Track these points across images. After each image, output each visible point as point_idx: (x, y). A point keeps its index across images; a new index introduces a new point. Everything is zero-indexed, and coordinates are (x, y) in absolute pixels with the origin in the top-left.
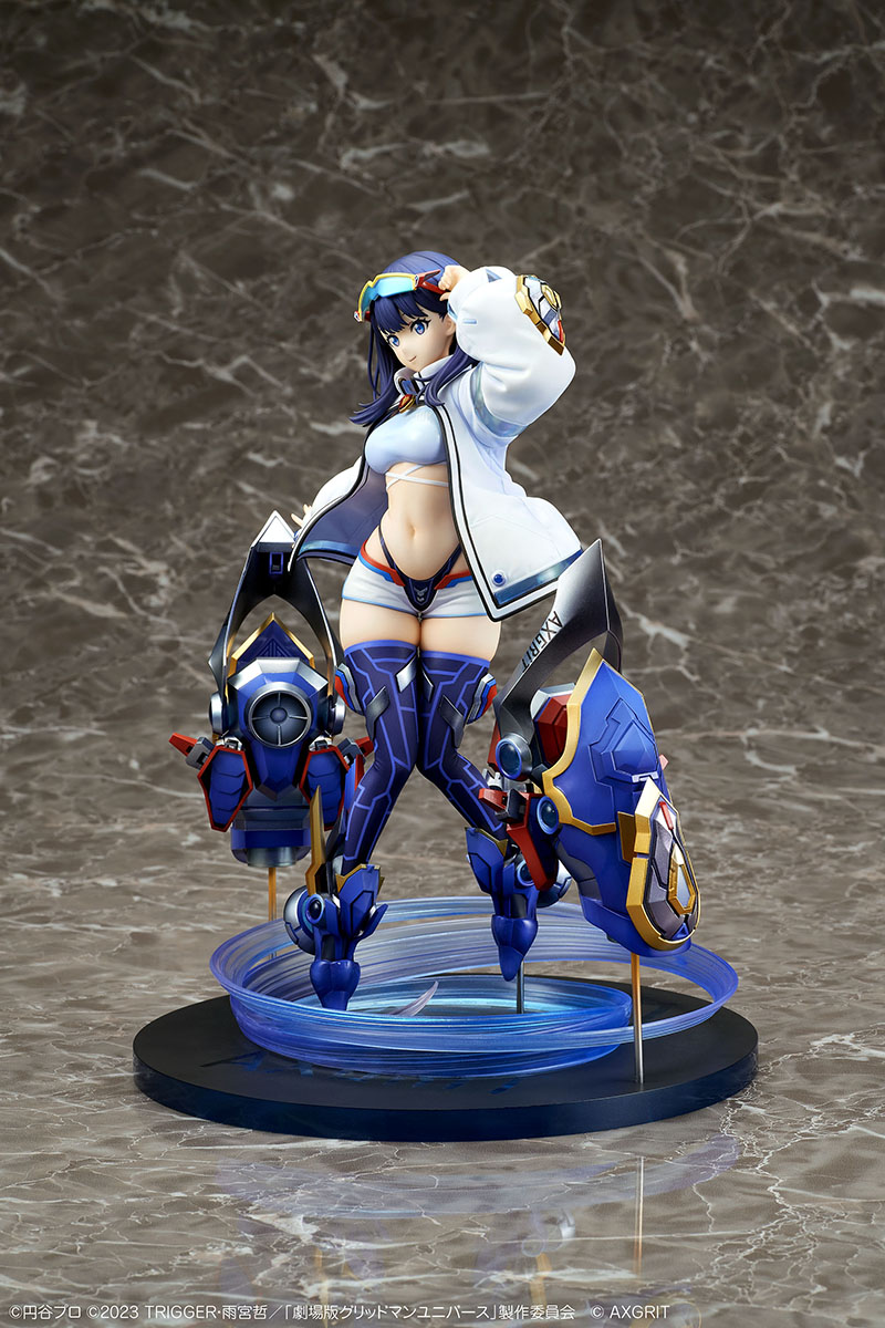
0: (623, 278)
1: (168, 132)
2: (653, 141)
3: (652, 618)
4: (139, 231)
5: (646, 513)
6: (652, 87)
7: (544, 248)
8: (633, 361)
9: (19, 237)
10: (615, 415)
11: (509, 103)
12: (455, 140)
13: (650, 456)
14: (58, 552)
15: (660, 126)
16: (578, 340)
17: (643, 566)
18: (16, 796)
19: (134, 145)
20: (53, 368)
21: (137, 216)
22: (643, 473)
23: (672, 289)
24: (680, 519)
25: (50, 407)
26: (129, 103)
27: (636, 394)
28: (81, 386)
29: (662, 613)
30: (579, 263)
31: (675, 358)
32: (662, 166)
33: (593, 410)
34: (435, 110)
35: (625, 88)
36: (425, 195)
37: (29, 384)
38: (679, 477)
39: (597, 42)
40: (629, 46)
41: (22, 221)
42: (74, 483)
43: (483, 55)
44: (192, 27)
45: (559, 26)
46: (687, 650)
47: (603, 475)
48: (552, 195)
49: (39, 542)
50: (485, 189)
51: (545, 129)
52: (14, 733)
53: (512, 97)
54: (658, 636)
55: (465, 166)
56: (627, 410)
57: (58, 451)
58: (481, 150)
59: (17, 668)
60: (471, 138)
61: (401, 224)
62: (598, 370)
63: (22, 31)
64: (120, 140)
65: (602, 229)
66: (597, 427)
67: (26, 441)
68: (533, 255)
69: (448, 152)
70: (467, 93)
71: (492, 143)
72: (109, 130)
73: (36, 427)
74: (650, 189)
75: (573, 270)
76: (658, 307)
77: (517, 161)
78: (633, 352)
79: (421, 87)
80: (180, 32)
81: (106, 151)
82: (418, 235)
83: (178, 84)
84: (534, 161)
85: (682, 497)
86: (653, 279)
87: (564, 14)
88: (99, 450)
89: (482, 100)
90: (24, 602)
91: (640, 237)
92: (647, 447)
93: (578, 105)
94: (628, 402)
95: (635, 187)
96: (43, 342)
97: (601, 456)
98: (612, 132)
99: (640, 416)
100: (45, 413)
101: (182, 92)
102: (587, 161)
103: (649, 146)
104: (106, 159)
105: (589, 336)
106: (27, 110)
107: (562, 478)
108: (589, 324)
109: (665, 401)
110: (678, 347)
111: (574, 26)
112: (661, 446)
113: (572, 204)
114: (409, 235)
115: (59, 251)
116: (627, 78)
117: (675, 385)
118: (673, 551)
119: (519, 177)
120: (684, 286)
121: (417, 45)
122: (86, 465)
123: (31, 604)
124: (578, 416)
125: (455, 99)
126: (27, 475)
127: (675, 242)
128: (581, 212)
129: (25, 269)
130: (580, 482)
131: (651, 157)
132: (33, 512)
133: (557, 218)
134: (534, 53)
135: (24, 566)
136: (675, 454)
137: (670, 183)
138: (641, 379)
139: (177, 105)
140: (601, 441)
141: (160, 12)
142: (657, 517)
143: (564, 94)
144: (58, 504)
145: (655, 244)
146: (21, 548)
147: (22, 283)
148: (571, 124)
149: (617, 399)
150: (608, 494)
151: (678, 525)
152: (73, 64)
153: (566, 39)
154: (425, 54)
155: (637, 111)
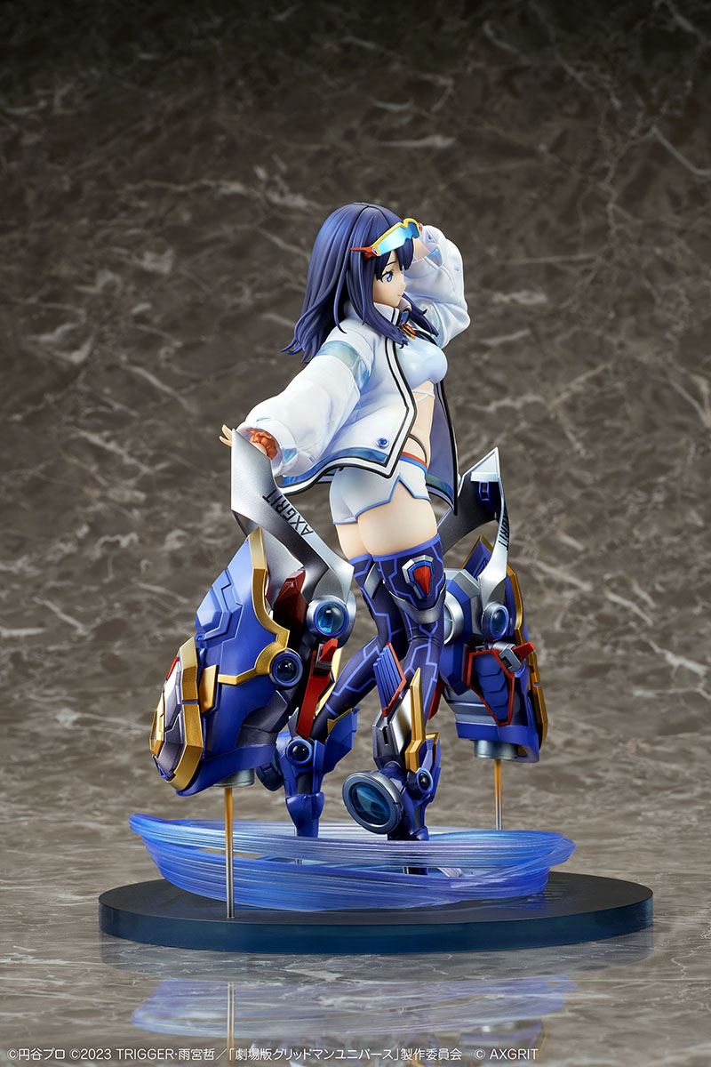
0: (656, 397)
1: (287, 286)
2: (682, 291)
3: (677, 653)
4: (261, 361)
5: (672, 575)
6: (681, 251)
7: (591, 373)
8: (664, 460)
9: (164, 365)
10: (648, 501)
11: (563, 262)
12: (518, 290)
13: (677, 532)
14: (184, 600)
15: (687, 280)
16: (618, 444)
17: (668, 615)
18: (138, 772)
19: (258, 296)
20: (187, 463)
21: (259, 349)
22: (671, 545)
23: (696, 405)
24: (701, 580)
25: (184, 493)
26: (255, 264)
27: (666, 485)
28: (210, 477)
29: (685, 650)
30: (620, 385)
31: (698, 457)
32: (689, 310)
33: (630, 497)
34: (503, 269)
35: (658, 251)
36: (493, 332)
37: (168, 476)
38: (701, 548)
39: (636, 215)
40: (663, 219)
41: (167, 353)
42: (201, 550)
43: (542, 226)
44: (308, 207)
45: (605, 203)
46: (706, 677)
47: (638, 546)
48: (598, 332)
49: (170, 593)
50: (543, 328)
51: (593, 282)
52: (141, 730)
53: (567, 258)
54: (681, 667)
55: (526, 310)
56: (658, 497)
57: (189, 525)
58: (540, 298)
59: (146, 685)
60: (531, 289)
61: (474, 355)
62: (635, 466)
63: (172, 209)
64: (247, 292)
65: (639, 358)
66: (633, 510)
67: (163, 518)
68: (582, 379)
69: (513, 301)
70: (529, 255)
71: (549, 293)
72: (239, 284)
73: (172, 507)
74: (679, 328)
75: (614, 390)
76: (684, 419)
77: (569, 307)
78: (664, 453)
79: (492, 251)
80: (298, 210)
81: (236, 300)
82: (488, 363)
83: (295, 249)
84: (584, 307)
85: (704, 564)
86: (680, 398)
87: (609, 194)
88: (223, 525)
89: (543, 260)
90: (155, 637)
91: (670, 365)
92: (674, 525)
93: (620, 264)
94: (659, 491)
95: (667, 326)
96: (180, 444)
97: (636, 532)
98: (647, 285)
99: (669, 502)
100: (179, 497)
101: (298, 256)
102: (626, 307)
103: (678, 295)
104: (236, 307)
105: (628, 440)
106: (175, 268)
107: (603, 548)
108: (627, 431)
109: (690, 490)
110: (702, 449)
111: (617, 203)
112: (687, 525)
113: (614, 340)
114: (480, 363)
115: (195, 376)
116: (661, 242)
117: (698, 478)
118: (695, 603)
119: (571, 319)
120: (706, 402)
121: (489, 219)
122: (211, 536)
123: (161, 639)
124: (616, 502)
125: (520, 260)
126: (162, 542)
127: (699, 369)
128: (621, 346)
129: (168, 389)
130: (619, 551)
131: (680, 304)
132: (166, 571)
133: (602, 351)
134: (585, 224)
135: (157, 611)
136: (698, 531)
137: (695, 323)
138: (670, 474)
139: (294, 265)
140: (636, 520)
141: (282, 194)
142: (682, 579)
143: (609, 255)
144: (187, 565)
145: (683, 370)
146: (154, 597)
147: (165, 400)
148: (614, 278)
149: (649, 489)
150: (641, 560)
151: (700, 584)
152: (211, 235)
153: (611, 214)
154: (495, 225)
155: (669, 268)
